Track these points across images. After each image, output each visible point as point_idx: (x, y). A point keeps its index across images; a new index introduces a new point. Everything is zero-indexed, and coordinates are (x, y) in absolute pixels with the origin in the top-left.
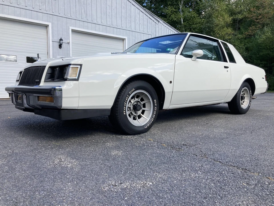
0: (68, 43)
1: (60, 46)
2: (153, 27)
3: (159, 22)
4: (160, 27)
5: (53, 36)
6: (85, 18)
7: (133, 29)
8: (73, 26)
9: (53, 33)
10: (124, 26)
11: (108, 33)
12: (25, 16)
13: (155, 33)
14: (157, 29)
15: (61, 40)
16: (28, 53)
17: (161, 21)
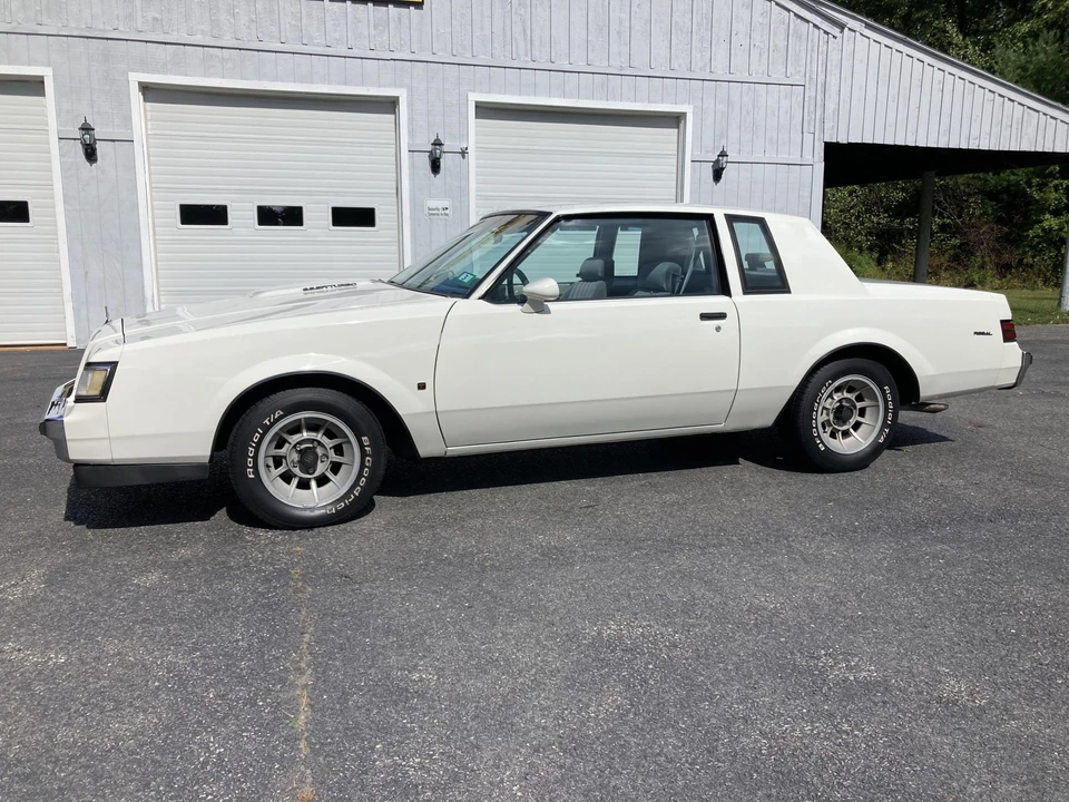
0: (463, 153)
1: (435, 166)
2: (812, 50)
3: (842, 27)
4: (848, 47)
5: (412, 134)
6: (526, 55)
7: (720, 74)
8: (482, 92)
9: (411, 120)
10: (680, 65)
11: (614, 99)
12: (326, 79)
13: (822, 77)
14: (834, 57)
15: (438, 143)
16: (336, 194)
17: (851, 23)
